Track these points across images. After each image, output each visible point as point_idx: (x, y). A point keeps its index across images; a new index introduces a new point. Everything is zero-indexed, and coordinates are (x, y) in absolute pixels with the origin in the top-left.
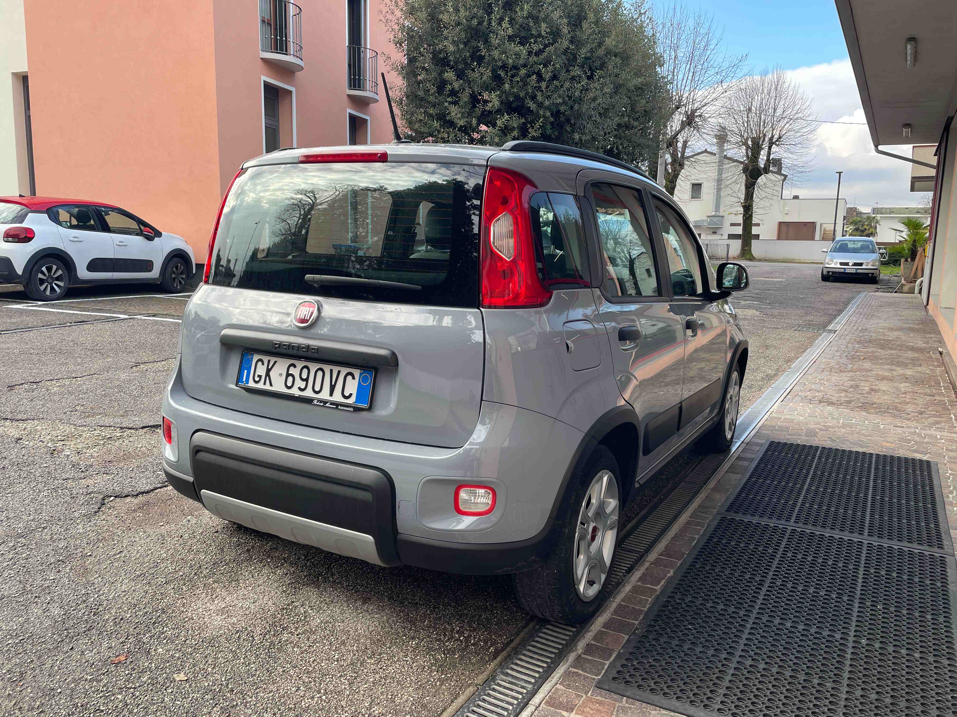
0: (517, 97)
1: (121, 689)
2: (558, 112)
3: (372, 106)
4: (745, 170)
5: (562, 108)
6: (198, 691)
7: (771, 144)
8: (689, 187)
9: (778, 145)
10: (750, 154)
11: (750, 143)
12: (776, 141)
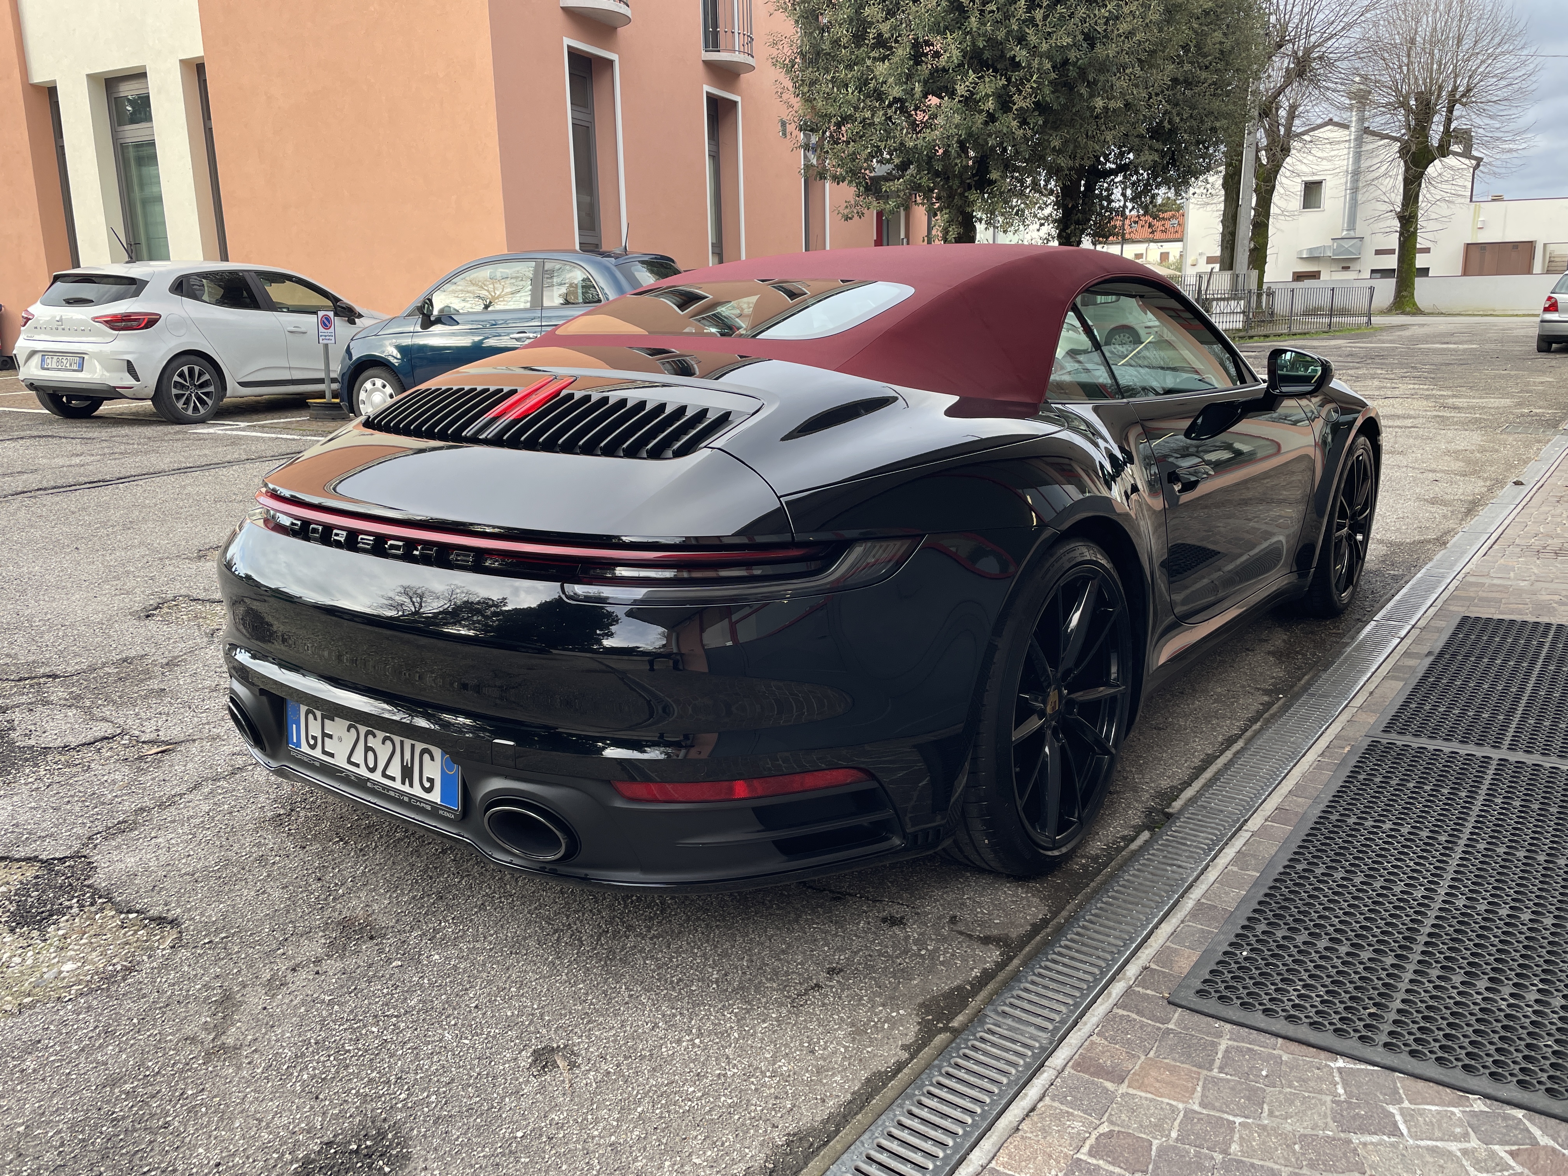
0: (992, 42)
1: (376, 1016)
2: (1066, 62)
3: (744, 77)
4: (1404, 152)
5: (1072, 55)
6: (496, 1024)
7: (1452, 102)
8: (1299, 188)
9: (1464, 104)
10: (1413, 123)
11: (1413, 102)
12: (1462, 96)
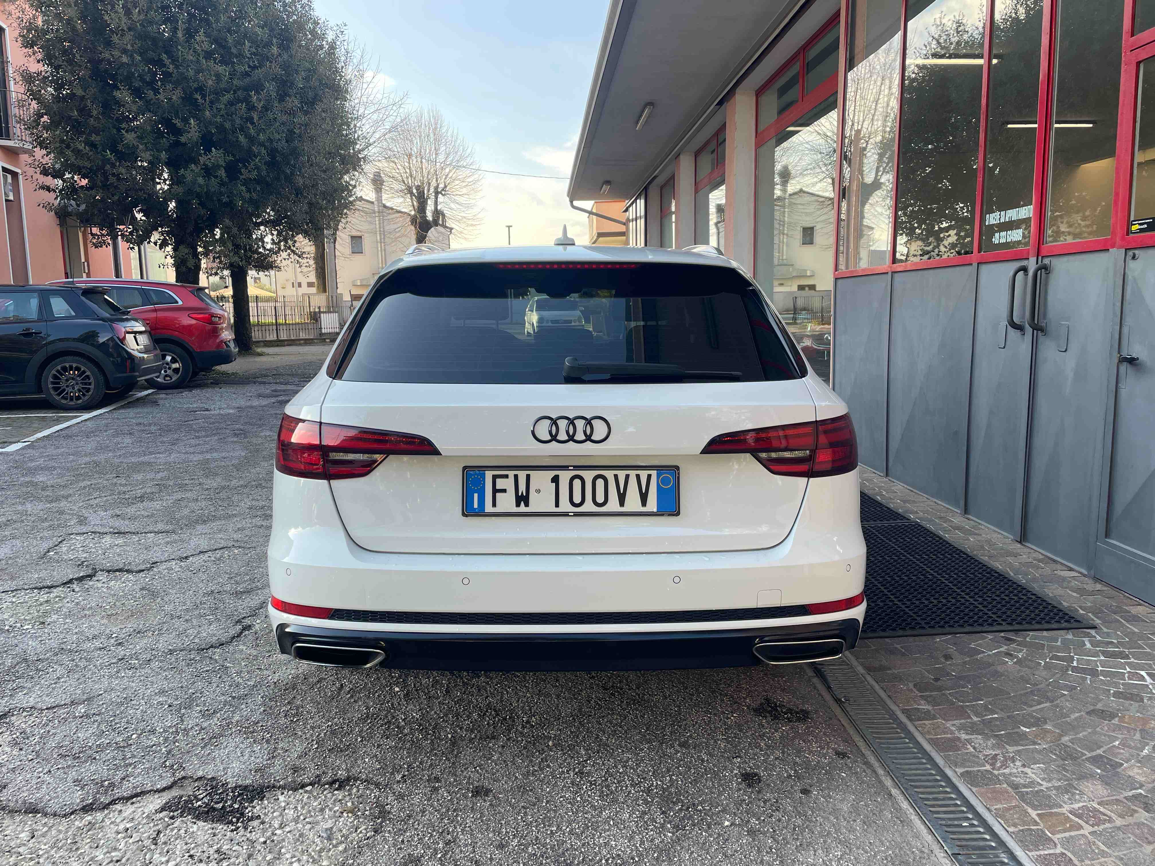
4: (413, 223)
7: (437, 193)
8: (350, 240)
9: (443, 195)
11: (415, 191)
12: (443, 190)
